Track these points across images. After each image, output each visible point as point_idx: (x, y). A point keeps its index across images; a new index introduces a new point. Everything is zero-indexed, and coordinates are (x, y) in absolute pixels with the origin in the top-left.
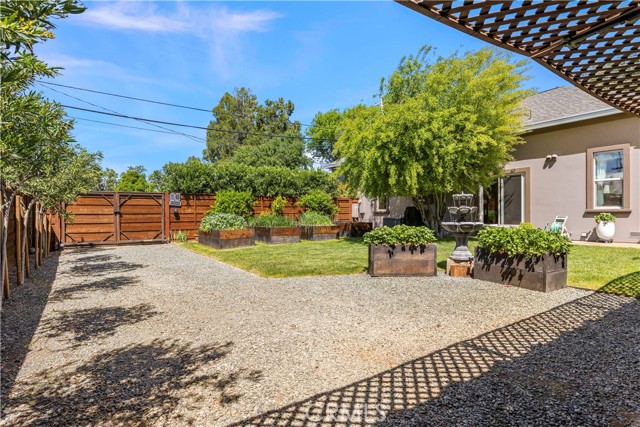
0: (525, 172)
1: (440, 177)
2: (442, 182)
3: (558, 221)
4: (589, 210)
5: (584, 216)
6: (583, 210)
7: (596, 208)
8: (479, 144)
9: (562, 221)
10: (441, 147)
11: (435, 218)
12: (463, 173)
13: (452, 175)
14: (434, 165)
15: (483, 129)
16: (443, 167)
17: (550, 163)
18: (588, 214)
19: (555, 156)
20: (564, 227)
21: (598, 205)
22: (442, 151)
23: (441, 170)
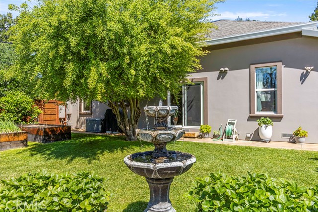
0: (203, 82)
1: (132, 81)
2: (134, 86)
3: (229, 123)
4: (252, 115)
5: (248, 120)
6: (248, 115)
7: (257, 113)
8: (173, 47)
9: (233, 124)
10: (133, 46)
11: (130, 121)
12: (155, 78)
13: (144, 79)
14: (125, 65)
15: (179, 30)
16: (135, 70)
17: (222, 74)
18: (252, 118)
19: (226, 69)
20: (235, 129)
21: (258, 111)
22: (134, 51)
23: (133, 72)
